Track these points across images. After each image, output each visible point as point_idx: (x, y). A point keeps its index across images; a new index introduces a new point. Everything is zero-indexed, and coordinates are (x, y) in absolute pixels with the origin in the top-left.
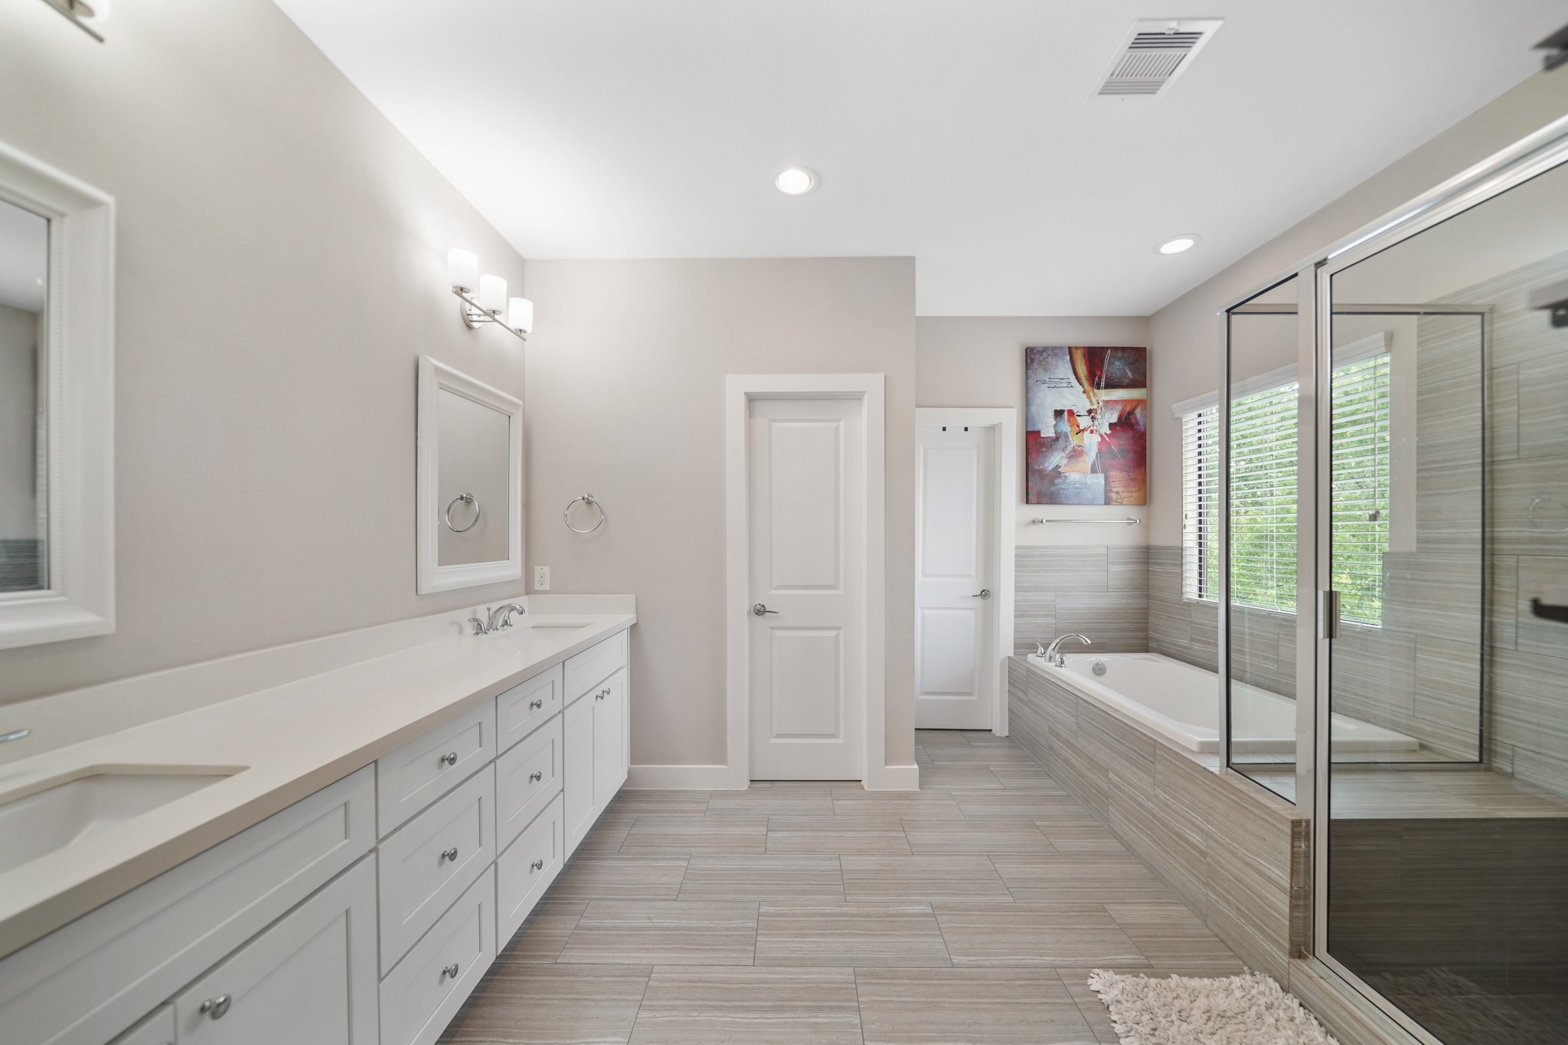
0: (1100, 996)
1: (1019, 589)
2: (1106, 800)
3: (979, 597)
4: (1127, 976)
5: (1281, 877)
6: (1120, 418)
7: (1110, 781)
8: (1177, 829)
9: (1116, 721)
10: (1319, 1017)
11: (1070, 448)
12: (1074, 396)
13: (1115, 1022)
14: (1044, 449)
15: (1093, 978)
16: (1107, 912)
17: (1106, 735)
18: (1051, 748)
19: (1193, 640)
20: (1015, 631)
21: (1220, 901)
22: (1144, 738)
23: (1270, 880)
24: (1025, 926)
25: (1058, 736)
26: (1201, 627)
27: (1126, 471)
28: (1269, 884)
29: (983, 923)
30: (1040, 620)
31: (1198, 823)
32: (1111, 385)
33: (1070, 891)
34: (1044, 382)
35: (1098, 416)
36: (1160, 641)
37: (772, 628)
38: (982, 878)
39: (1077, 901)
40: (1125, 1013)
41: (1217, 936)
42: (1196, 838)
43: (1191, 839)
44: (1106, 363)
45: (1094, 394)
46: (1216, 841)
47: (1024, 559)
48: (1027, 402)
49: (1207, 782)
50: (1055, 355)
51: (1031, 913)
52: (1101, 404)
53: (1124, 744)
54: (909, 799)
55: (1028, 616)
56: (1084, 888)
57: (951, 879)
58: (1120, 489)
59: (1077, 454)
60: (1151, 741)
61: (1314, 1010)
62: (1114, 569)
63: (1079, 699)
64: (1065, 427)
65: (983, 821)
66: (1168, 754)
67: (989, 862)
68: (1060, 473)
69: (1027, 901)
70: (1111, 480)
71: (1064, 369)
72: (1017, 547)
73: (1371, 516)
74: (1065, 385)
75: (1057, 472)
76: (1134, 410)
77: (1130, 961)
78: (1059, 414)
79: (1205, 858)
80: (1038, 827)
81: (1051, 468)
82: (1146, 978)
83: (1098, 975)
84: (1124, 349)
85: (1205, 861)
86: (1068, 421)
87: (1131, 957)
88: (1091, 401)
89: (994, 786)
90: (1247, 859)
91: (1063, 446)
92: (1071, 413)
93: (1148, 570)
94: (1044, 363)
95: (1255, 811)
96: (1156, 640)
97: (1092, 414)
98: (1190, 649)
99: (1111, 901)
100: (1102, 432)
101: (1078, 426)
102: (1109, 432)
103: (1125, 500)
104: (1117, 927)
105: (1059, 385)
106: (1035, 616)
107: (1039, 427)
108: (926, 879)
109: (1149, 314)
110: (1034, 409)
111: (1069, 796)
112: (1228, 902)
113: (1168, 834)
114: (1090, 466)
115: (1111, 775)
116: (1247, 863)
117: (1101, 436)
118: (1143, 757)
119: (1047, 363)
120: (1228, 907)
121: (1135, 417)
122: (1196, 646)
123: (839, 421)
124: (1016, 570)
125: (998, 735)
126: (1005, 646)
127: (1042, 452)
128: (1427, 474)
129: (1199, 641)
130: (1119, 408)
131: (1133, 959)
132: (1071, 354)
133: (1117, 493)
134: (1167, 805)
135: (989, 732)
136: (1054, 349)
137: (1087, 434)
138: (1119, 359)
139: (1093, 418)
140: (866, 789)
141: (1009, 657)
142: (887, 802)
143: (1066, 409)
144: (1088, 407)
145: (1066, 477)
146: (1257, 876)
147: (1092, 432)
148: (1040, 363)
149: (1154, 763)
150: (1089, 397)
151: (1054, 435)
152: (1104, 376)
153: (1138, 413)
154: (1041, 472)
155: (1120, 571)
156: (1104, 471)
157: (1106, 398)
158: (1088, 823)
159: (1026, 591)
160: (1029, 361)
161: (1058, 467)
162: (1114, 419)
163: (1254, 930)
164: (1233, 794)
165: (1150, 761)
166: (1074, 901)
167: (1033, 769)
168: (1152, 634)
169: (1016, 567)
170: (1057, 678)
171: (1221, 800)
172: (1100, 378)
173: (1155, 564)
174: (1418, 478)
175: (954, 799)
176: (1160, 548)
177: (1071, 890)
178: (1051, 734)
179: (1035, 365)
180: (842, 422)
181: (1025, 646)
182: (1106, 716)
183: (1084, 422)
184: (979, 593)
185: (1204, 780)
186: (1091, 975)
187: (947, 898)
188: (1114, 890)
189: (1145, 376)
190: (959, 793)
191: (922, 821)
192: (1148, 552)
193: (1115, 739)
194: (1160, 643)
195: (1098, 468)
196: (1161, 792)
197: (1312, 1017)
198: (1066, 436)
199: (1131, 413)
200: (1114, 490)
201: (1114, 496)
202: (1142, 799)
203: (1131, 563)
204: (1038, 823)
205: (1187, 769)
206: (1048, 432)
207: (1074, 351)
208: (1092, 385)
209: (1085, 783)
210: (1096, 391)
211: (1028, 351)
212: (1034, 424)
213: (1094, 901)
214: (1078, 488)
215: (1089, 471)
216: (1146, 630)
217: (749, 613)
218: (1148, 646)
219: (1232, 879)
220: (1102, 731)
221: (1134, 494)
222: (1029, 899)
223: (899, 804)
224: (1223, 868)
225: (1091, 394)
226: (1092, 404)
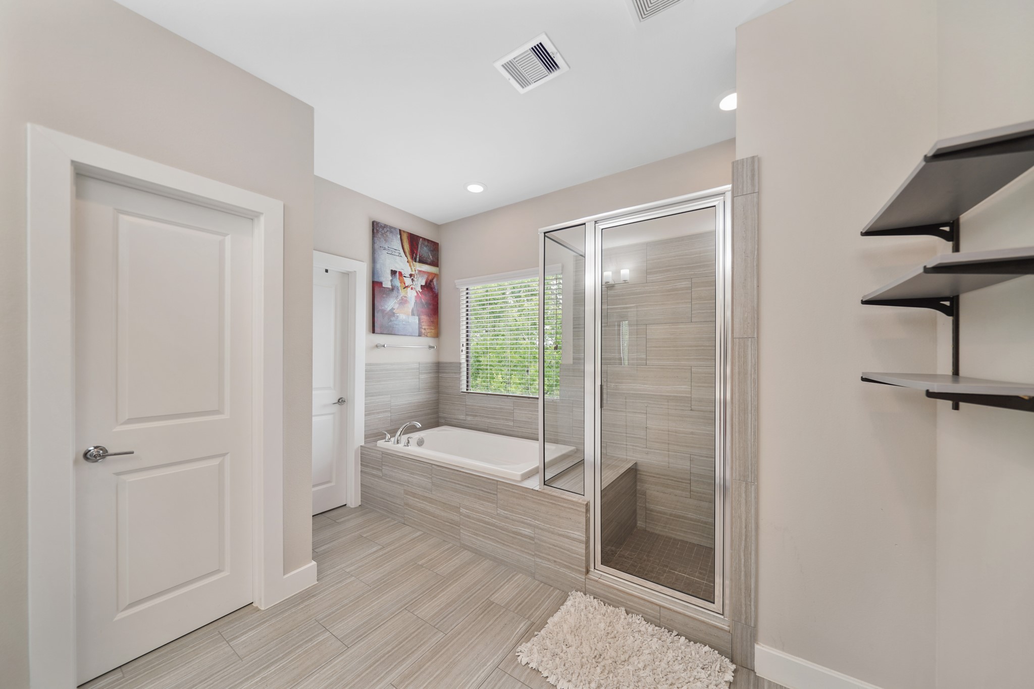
0: (530, 666)
1: (367, 395)
2: (457, 527)
3: (337, 405)
4: (532, 639)
5: (580, 536)
6: (426, 283)
7: (461, 514)
8: (514, 530)
9: (466, 475)
10: (602, 599)
11: (400, 298)
12: (402, 263)
13: (547, 677)
14: (384, 296)
15: (519, 656)
16: (493, 603)
17: (457, 485)
18: (407, 504)
19: (467, 415)
20: (365, 426)
21: (544, 562)
22: (489, 481)
23: (574, 539)
24: (463, 649)
25: (414, 495)
26: (472, 407)
27: (429, 316)
28: (573, 542)
29: (438, 669)
30: (381, 416)
31: (529, 521)
32: (422, 261)
33: (468, 602)
34: (385, 249)
35: (415, 279)
36: (446, 418)
37: (118, 474)
38: (413, 630)
39: (476, 607)
40: (548, 666)
41: (542, 582)
42: (527, 531)
43: (523, 532)
44: (419, 246)
45: (413, 264)
46: (541, 529)
47: (371, 373)
48: (374, 260)
49: (535, 497)
50: (391, 232)
51: (459, 636)
52: (417, 272)
53: (473, 488)
54: (313, 596)
55: (374, 413)
56: (473, 594)
57: (393, 649)
58: (426, 327)
59: (404, 301)
60: (494, 482)
61: (600, 597)
62: (423, 377)
63: (433, 466)
64: (397, 283)
65: (384, 582)
66: (507, 487)
67: (410, 614)
68: (394, 313)
69: (451, 628)
70: (422, 321)
71: (396, 243)
72: (366, 365)
73: (555, 347)
74: (397, 254)
75: (392, 313)
76: (433, 279)
77: (524, 628)
78: (393, 273)
79: (533, 540)
80: (422, 566)
81: (389, 309)
82: (539, 633)
83: (521, 651)
84: (428, 241)
85: (533, 542)
86: (399, 279)
87: (522, 624)
88: (411, 269)
89: (375, 549)
90: (560, 532)
91: (396, 296)
92: (400, 273)
93: (438, 377)
94: (385, 236)
95: (565, 505)
96: (444, 418)
97: (412, 277)
98: (465, 420)
99: (491, 594)
100: (417, 290)
101: (405, 284)
102: (421, 291)
103: (429, 334)
104: (504, 609)
105: (393, 253)
106: (378, 413)
107: (382, 279)
108: (374, 663)
109: (439, 224)
110: (378, 266)
111: (424, 533)
112: (549, 560)
113: (507, 535)
114: (411, 311)
115: (462, 510)
116: (560, 535)
117: (417, 292)
118: (488, 492)
119: (387, 236)
120: (548, 563)
121: (434, 284)
122: (469, 418)
123: (226, 235)
124: (366, 382)
125: (353, 507)
126: (358, 438)
127: (384, 298)
128: (577, 330)
129: (471, 415)
130: (426, 276)
131: (524, 625)
132: (400, 234)
133: (425, 329)
134: (506, 518)
135: (344, 507)
136: (391, 227)
137: (409, 289)
138: (426, 246)
139: (412, 280)
140: (263, 609)
141: (361, 446)
142: (293, 610)
143: (398, 270)
144: (410, 272)
145: (398, 316)
146: (567, 540)
147: (412, 289)
148: (382, 234)
149: (496, 495)
150: (410, 266)
151: (390, 287)
152: (418, 254)
153: (435, 280)
154: (383, 311)
155: (425, 378)
156: (419, 316)
157: (420, 269)
158: (446, 547)
159: (372, 396)
160: (375, 231)
161: (393, 309)
162: (423, 284)
163: (565, 570)
164: (551, 499)
165: (494, 494)
166: (474, 608)
167: (392, 524)
168: (441, 415)
169: (366, 379)
170: (408, 454)
171: (543, 504)
172: (416, 255)
173: (443, 373)
174: (573, 331)
175: (352, 576)
176: (446, 363)
177: (468, 600)
178: (407, 494)
179: (379, 235)
180: (228, 239)
181: (373, 436)
182: (458, 473)
183: (408, 281)
184: (336, 401)
185: (532, 496)
186: (517, 654)
187: (400, 669)
188: (487, 585)
189: (438, 260)
190: (353, 568)
191: (338, 609)
192: (438, 366)
193: (466, 486)
194: (447, 419)
195: (415, 312)
196: (501, 511)
197: (600, 601)
198: (398, 289)
199: (431, 281)
200: (423, 327)
201: (423, 331)
202: (487, 519)
203: (430, 373)
204: (420, 563)
205: (521, 493)
206: (387, 284)
207: (402, 233)
208: (412, 258)
209: (440, 521)
210: (414, 262)
211: (375, 224)
212: (378, 277)
213: (484, 600)
214: (404, 324)
215: (410, 314)
216: (437, 413)
217: (76, 462)
218: (438, 422)
219: (551, 546)
220: (455, 483)
221: (433, 331)
222: (451, 625)
223: (306, 606)
224: (545, 542)
225: (412, 264)
226: (412, 271)
